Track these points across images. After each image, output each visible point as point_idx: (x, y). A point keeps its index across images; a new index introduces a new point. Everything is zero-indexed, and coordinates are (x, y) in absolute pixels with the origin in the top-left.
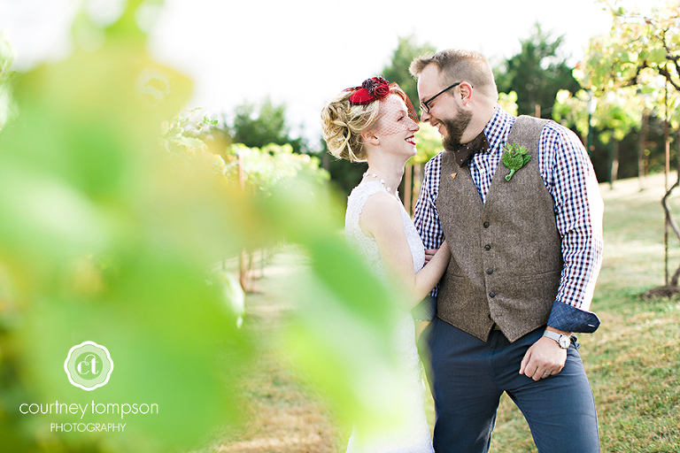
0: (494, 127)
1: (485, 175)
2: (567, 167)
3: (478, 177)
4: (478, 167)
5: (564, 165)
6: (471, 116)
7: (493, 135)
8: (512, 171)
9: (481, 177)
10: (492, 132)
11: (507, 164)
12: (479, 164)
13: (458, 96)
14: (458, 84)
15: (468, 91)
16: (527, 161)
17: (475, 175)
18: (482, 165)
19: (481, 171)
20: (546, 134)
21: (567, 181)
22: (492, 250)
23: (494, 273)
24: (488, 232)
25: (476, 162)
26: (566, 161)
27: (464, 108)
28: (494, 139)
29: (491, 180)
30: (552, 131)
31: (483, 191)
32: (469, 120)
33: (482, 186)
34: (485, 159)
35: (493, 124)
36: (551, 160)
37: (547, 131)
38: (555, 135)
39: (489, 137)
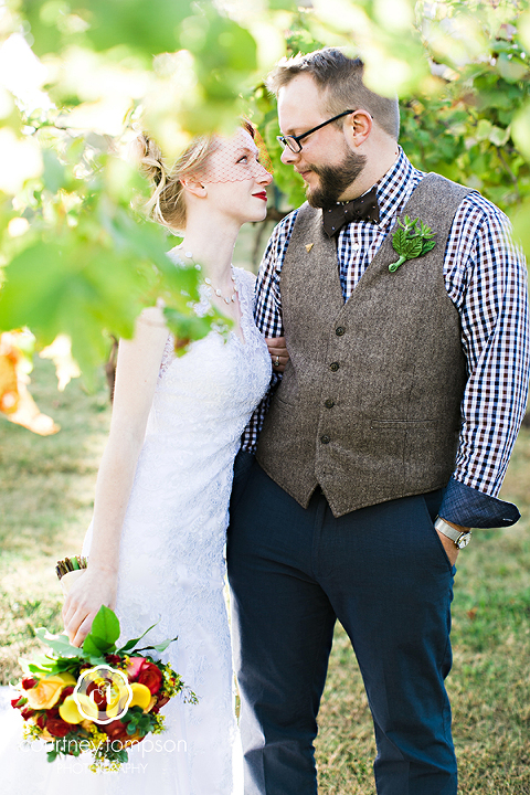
0: (391, 185)
1: (359, 254)
2: (495, 268)
3: (346, 254)
4: (353, 239)
5: (490, 265)
6: (364, 162)
7: (387, 197)
8: (402, 259)
9: (352, 256)
10: (386, 192)
11: (397, 246)
12: (356, 235)
13: (349, 130)
14: (351, 112)
15: (366, 124)
16: (428, 248)
17: (343, 250)
18: (360, 238)
19: (356, 247)
20: (466, 211)
21: (491, 289)
22: (341, 372)
23: (337, 408)
24: (341, 342)
25: (352, 231)
26: (494, 259)
27: (355, 150)
28: (388, 203)
29: (366, 265)
30: (475, 208)
31: (349, 278)
32: (360, 170)
33: (350, 270)
34: (367, 231)
35: (390, 180)
36: (467, 252)
37: (468, 206)
38: (480, 216)
39: (381, 198)
